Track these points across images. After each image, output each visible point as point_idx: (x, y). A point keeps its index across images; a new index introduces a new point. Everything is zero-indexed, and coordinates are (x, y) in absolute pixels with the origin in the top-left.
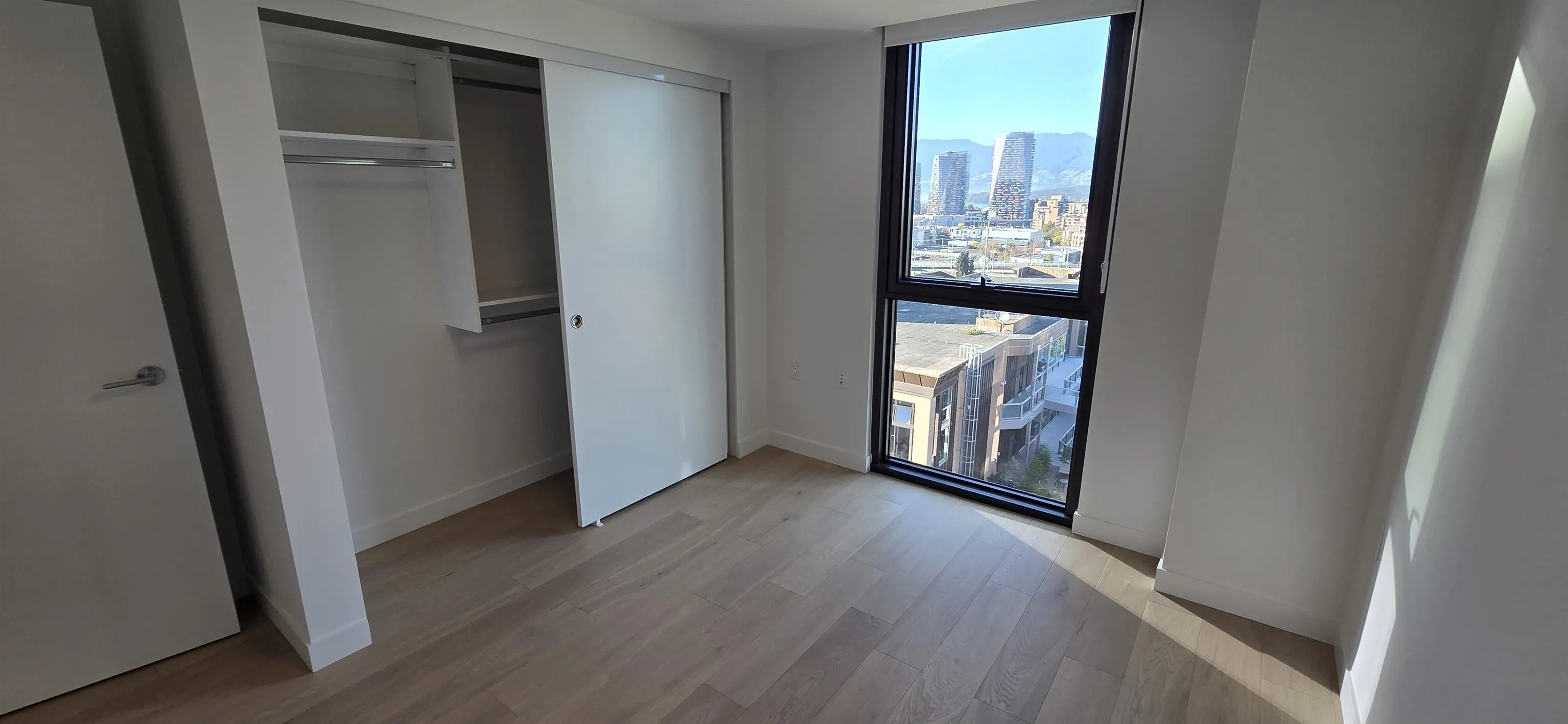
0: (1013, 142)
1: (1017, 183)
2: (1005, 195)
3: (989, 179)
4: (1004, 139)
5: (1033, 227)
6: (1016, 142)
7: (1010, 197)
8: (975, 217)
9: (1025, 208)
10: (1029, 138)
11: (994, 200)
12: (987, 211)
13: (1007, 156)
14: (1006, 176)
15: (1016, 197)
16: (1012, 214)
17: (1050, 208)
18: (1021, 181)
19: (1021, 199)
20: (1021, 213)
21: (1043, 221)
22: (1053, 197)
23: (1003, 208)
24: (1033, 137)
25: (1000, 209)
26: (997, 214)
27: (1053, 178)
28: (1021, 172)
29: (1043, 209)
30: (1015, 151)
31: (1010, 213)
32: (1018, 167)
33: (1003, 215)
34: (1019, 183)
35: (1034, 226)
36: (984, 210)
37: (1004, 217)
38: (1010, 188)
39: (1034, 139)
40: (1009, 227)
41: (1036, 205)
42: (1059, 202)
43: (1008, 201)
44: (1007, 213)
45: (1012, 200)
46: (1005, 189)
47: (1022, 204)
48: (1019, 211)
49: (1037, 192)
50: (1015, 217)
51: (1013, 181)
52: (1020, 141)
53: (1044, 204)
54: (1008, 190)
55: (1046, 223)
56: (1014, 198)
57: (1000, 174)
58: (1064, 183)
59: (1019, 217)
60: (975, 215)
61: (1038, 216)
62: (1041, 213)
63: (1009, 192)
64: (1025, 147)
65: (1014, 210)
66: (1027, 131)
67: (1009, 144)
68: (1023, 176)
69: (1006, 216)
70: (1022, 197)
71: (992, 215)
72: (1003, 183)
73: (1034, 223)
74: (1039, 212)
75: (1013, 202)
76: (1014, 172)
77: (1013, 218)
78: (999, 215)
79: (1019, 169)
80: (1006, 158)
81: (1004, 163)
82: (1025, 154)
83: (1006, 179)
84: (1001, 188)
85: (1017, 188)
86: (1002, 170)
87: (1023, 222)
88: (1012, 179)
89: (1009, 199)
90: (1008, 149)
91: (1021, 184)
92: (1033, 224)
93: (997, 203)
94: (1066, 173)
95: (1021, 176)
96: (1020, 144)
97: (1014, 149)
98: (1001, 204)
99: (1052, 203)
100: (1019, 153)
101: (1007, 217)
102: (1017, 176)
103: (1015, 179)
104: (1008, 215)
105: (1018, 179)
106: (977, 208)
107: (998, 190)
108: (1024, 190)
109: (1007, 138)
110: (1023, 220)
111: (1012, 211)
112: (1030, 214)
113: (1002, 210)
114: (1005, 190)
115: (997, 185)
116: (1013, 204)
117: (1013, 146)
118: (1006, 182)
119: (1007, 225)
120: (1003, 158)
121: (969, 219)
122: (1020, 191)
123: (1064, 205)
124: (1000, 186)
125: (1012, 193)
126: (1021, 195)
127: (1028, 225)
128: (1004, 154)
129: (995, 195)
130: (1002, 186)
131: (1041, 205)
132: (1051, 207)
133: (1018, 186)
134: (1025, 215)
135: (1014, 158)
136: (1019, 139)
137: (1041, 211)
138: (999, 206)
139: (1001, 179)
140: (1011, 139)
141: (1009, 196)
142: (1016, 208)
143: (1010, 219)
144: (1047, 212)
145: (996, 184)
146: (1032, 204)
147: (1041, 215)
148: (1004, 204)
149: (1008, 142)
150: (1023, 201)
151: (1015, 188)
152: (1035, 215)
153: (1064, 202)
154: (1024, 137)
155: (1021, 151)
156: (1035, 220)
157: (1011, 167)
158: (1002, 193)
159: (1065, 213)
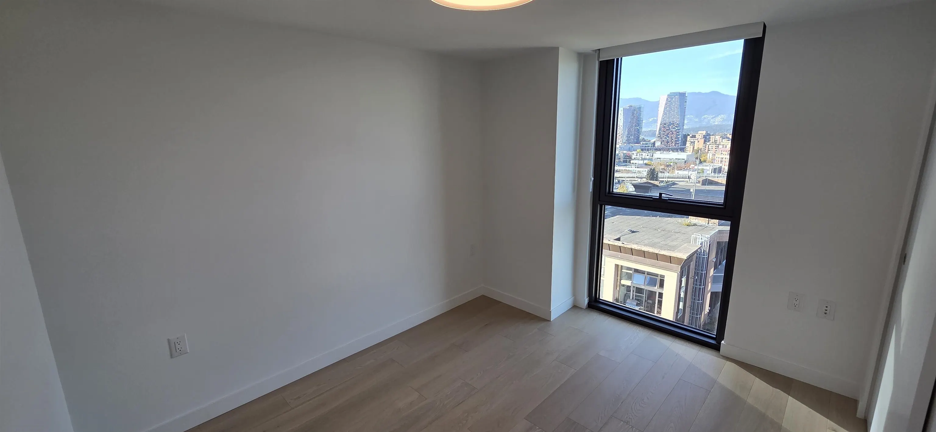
0: (672, 99)
2: (667, 131)
3: (656, 121)
4: (666, 97)
6: (674, 98)
7: (670, 132)
8: (647, 145)
9: (681, 139)
10: (682, 95)
11: (659, 135)
12: (654, 142)
13: (668, 107)
14: (667, 120)
16: (672, 143)
17: (698, 139)
18: (677, 122)
19: (677, 134)
20: (677, 142)
21: (694, 148)
22: (699, 132)
23: (666, 139)
24: (685, 95)
25: (664, 140)
26: (661, 143)
27: (697, 120)
28: (677, 117)
29: (693, 140)
30: (674, 104)
31: (670, 142)
32: (675, 114)
33: (665, 144)
35: (687, 150)
36: (653, 141)
37: (666, 145)
38: (670, 127)
39: (686, 96)
40: (670, 152)
41: (689, 137)
42: (704, 135)
43: (669, 135)
44: (668, 142)
45: (672, 135)
47: (678, 137)
48: (676, 141)
49: (687, 129)
50: (674, 145)
51: (672, 123)
52: (677, 98)
53: (694, 136)
54: (668, 128)
56: (673, 133)
57: (663, 119)
58: (704, 123)
59: (676, 145)
60: (647, 144)
61: (690, 144)
62: (692, 142)
63: (669, 129)
64: (680, 100)
66: (681, 91)
67: (669, 100)
68: (679, 119)
69: (667, 144)
71: (658, 144)
72: (665, 124)
74: (690, 141)
75: (672, 136)
76: (672, 117)
77: (672, 146)
78: (662, 144)
79: (676, 115)
80: (668, 109)
81: (666, 111)
82: (680, 106)
84: (664, 127)
86: (665, 116)
87: (679, 148)
88: (671, 121)
89: (669, 134)
90: (669, 103)
91: (677, 124)
92: (686, 149)
93: (661, 137)
94: (706, 117)
95: (677, 119)
96: (677, 99)
97: (673, 102)
98: (664, 137)
99: (699, 136)
100: (676, 105)
101: (668, 145)
102: (675, 120)
103: (673, 121)
104: (669, 144)
105: (676, 121)
106: (647, 140)
107: (662, 128)
108: (679, 128)
109: (668, 96)
111: (671, 141)
112: (684, 143)
113: (664, 141)
114: (667, 128)
115: (661, 126)
116: (672, 137)
117: (672, 101)
118: (668, 123)
119: (668, 150)
120: (665, 108)
121: (643, 147)
122: (676, 128)
123: (708, 137)
124: (663, 126)
125: (671, 130)
126: (677, 131)
127: (683, 150)
128: (666, 106)
129: (660, 131)
131: (691, 137)
132: (699, 139)
133: (675, 125)
134: (680, 144)
135: (672, 108)
136: (676, 97)
137: (692, 141)
138: (663, 138)
139: (664, 121)
140: (671, 96)
142: (674, 139)
143: (670, 146)
144: (696, 142)
146: (685, 137)
147: (692, 144)
148: (666, 137)
149: (669, 98)
151: (673, 127)
152: (688, 144)
153: (708, 135)
154: (679, 95)
155: (677, 104)
156: (687, 147)
157: (671, 114)
158: (665, 130)
159: (708, 142)
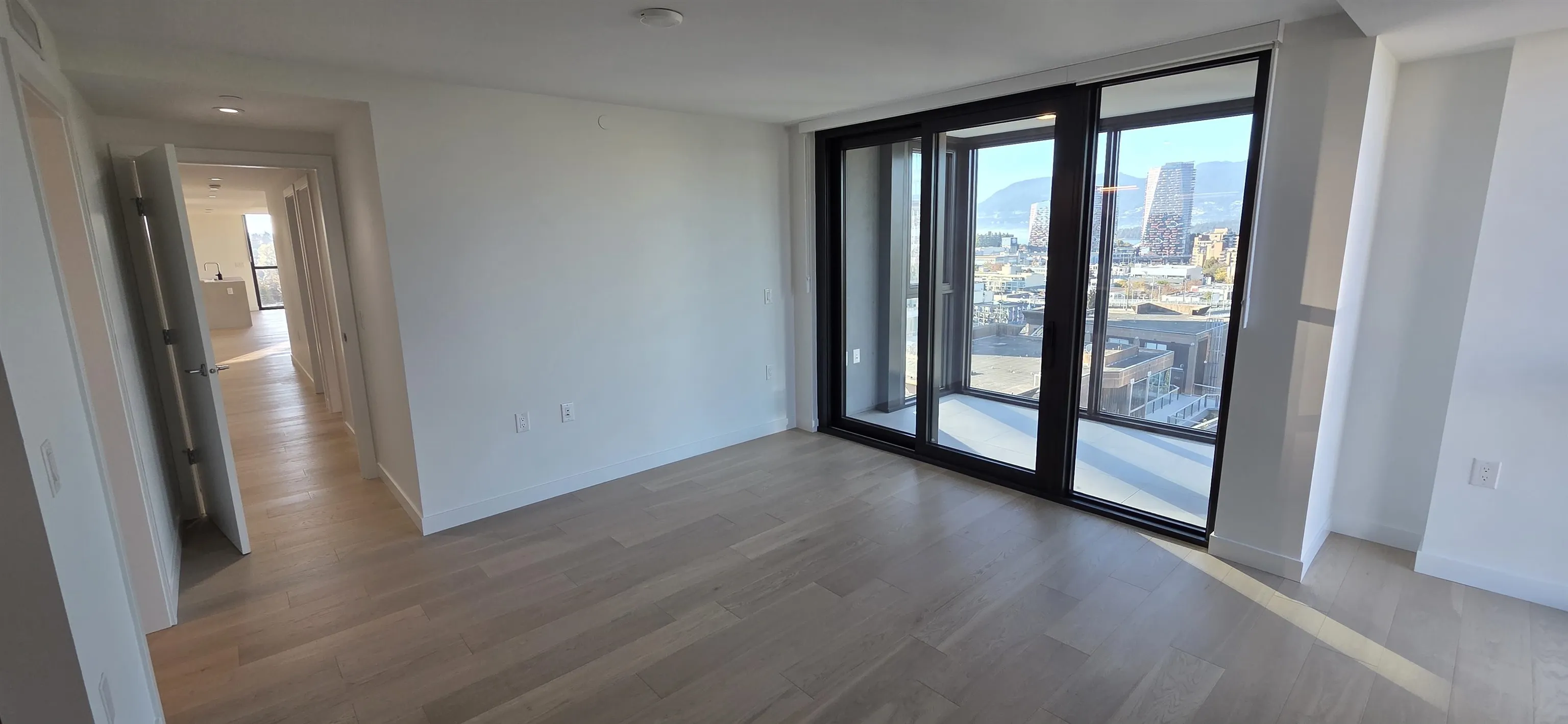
0: (1169, 175)
1: (1174, 217)
2: (1160, 229)
3: (1142, 214)
4: (1159, 170)
5: (1192, 263)
6: (1172, 173)
8: (1124, 253)
9: (1185, 243)
10: (1188, 168)
11: (1147, 235)
12: (1139, 248)
13: (1163, 188)
14: (1161, 210)
15: (1173, 231)
16: (1169, 250)
17: (1213, 242)
18: (1179, 214)
19: (1179, 233)
20: (1179, 248)
21: (1205, 257)
22: (1216, 230)
23: (1158, 243)
24: (1193, 167)
26: (1151, 250)
27: (1221, 209)
28: (1179, 204)
29: (1205, 244)
30: (1172, 183)
31: (1166, 248)
32: (1175, 200)
33: (1157, 250)
34: (1177, 216)
35: (1194, 262)
36: (1137, 246)
37: (1159, 253)
38: (1166, 222)
40: (1165, 264)
41: (1196, 239)
42: (1224, 236)
43: (1164, 236)
44: (1162, 248)
45: (1169, 235)
46: (1159, 224)
47: (1181, 238)
48: (1177, 246)
49: (1198, 225)
50: (1172, 253)
51: (1169, 214)
52: (1178, 172)
53: (1206, 238)
54: (1163, 224)
55: (1208, 258)
56: (1171, 233)
57: (1153, 208)
58: (1235, 215)
59: (1177, 253)
60: (1125, 251)
61: (1198, 251)
62: (1201, 248)
63: (1165, 226)
64: (1183, 178)
65: (1170, 246)
66: (1185, 161)
67: (1164, 176)
68: (1182, 209)
69: (1162, 251)
70: (1179, 231)
71: (1145, 251)
72: (1157, 217)
73: (1194, 259)
74: (1199, 246)
75: (1170, 236)
76: (1170, 205)
77: (1169, 254)
78: (1152, 250)
79: (1177, 202)
80: (1161, 190)
81: (1158, 195)
82: (1183, 185)
83: (1160, 212)
84: (1155, 222)
85: (1174, 222)
86: (1156, 203)
87: (1181, 258)
88: (1168, 212)
89: (1165, 234)
90: (1164, 180)
91: (1179, 217)
93: (1150, 239)
94: (1237, 204)
95: (1179, 209)
96: (1178, 175)
97: (1171, 180)
98: (1156, 239)
99: (1216, 236)
100: (1176, 185)
101: (1163, 253)
102: (1174, 209)
103: (1171, 212)
104: (1163, 250)
105: (1176, 212)
106: (1128, 243)
107: (1152, 224)
108: (1182, 224)
109: (1162, 169)
110: (1182, 256)
111: (1168, 246)
112: (1190, 248)
113: (1156, 246)
115: (1150, 220)
116: (1170, 239)
117: (1169, 178)
118: (1161, 216)
119: (1164, 261)
120: (1157, 190)
121: (1118, 256)
122: (1177, 224)
123: (1231, 239)
124: (1154, 220)
125: (1168, 227)
126: (1178, 229)
127: (1187, 261)
128: (1159, 186)
129: (1148, 229)
130: (1156, 220)
131: (1201, 239)
132: (1215, 242)
133: (1175, 219)
134: (1184, 251)
135: (1170, 190)
136: (1176, 170)
137: (1203, 245)
138: (1153, 241)
139: (1156, 212)
140: (1167, 170)
141: (1165, 231)
142: (1173, 243)
143: (1166, 255)
144: (1209, 246)
145: (1149, 218)
146: (1192, 237)
147: (1202, 251)
148: (1159, 238)
149: (1163, 173)
150: (1181, 236)
151: (1171, 222)
152: (1195, 250)
153: (1231, 236)
154: (1182, 168)
155: (1178, 182)
156: (1195, 256)
157: (1167, 200)
158: (1157, 227)
159: (1232, 247)
